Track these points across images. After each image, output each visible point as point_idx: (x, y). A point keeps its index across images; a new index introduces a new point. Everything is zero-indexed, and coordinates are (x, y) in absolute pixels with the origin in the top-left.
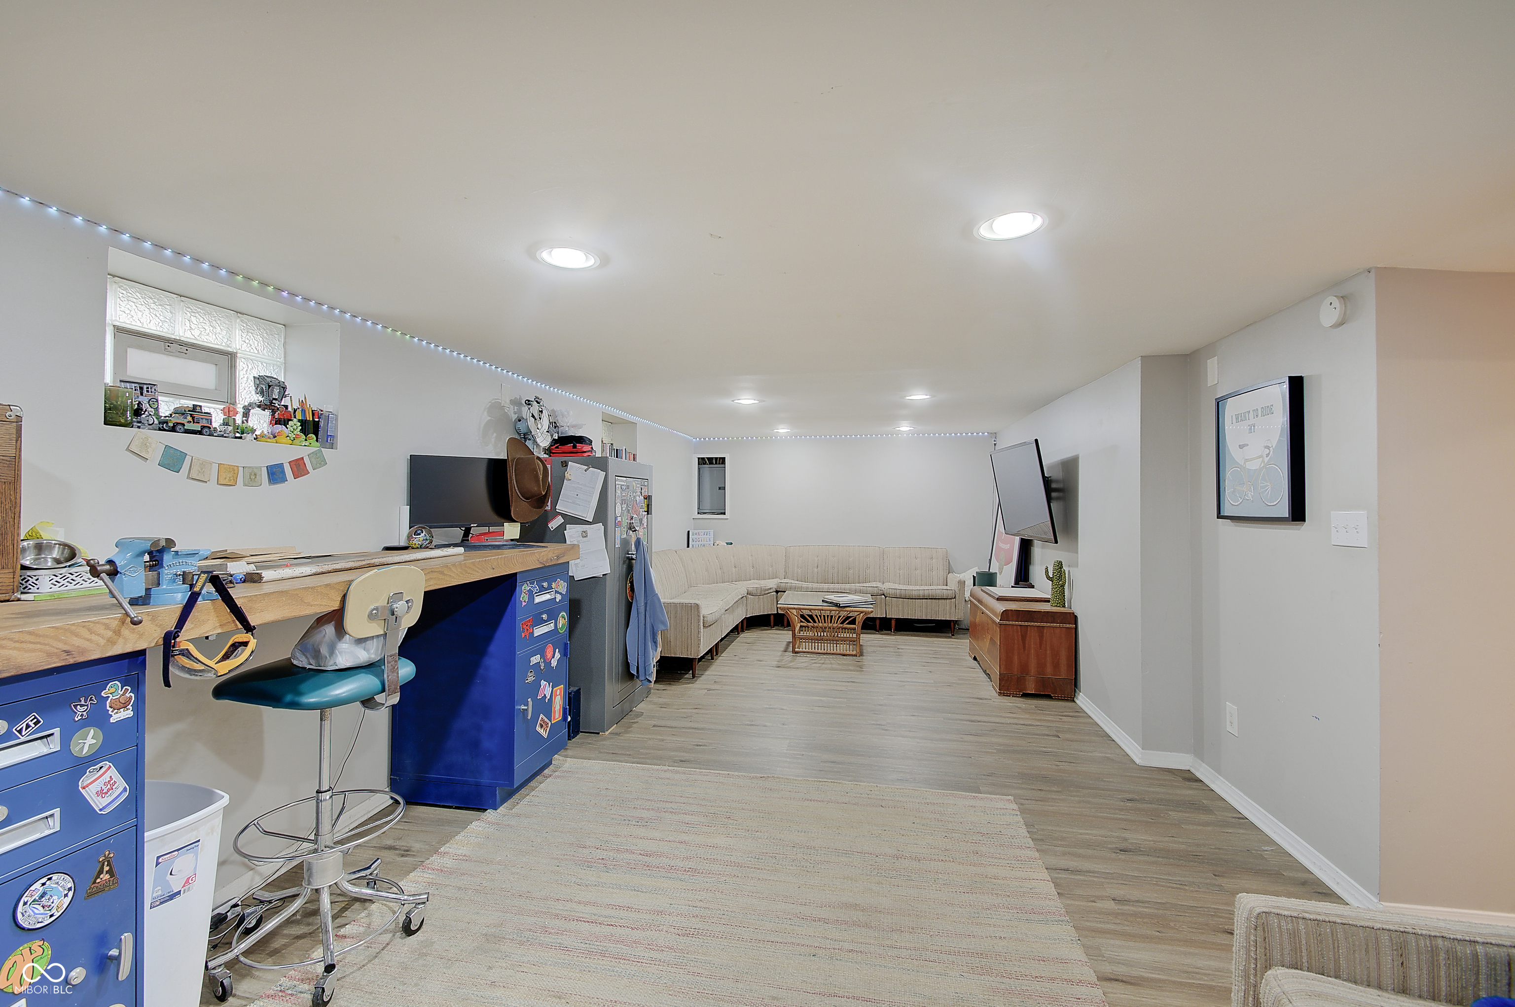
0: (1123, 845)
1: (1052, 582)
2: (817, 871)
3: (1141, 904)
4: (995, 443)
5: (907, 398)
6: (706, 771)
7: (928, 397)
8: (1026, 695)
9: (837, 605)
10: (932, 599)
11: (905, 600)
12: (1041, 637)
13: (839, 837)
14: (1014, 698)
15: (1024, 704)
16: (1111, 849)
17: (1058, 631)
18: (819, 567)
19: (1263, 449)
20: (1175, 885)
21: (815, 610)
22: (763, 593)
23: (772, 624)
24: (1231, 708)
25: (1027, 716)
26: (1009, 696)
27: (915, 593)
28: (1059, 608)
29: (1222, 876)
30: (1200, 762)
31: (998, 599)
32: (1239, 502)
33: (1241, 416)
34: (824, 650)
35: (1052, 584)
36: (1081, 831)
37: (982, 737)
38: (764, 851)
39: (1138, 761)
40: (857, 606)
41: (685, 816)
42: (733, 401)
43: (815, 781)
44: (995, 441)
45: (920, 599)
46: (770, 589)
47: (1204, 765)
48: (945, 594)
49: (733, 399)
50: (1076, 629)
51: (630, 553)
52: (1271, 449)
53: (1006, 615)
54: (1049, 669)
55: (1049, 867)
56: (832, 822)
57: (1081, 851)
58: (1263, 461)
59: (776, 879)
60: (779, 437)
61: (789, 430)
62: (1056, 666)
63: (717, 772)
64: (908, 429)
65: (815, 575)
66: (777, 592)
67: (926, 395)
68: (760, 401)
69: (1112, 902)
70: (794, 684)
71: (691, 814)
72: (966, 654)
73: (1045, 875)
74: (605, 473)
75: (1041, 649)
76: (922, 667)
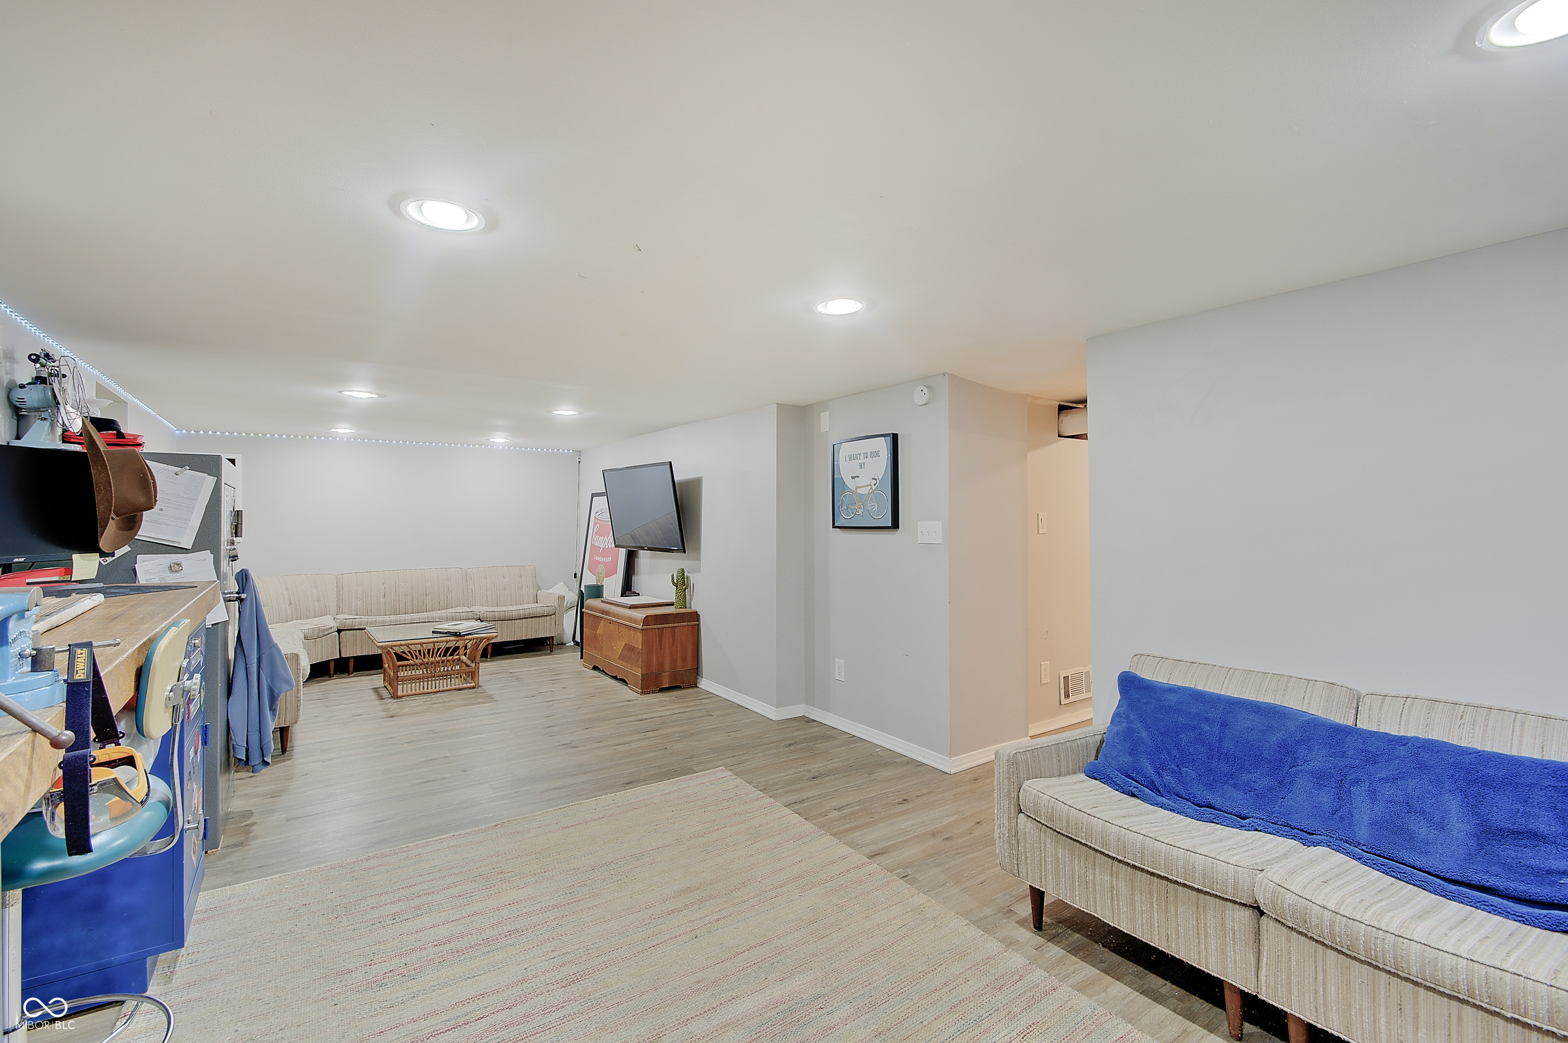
0: (811, 775)
1: (677, 587)
2: (633, 878)
3: (850, 806)
4: (580, 460)
5: (555, 412)
6: (422, 841)
7: (576, 413)
8: (662, 690)
9: (456, 634)
10: (532, 617)
11: (504, 622)
12: (673, 636)
13: (625, 845)
14: (654, 694)
15: (667, 697)
16: (807, 779)
17: (685, 629)
18: (386, 596)
19: (872, 480)
20: (856, 788)
21: (414, 644)
22: (321, 634)
23: (332, 672)
24: (839, 662)
25: (677, 706)
26: (649, 693)
27: (515, 614)
28: (681, 610)
29: (872, 774)
30: (812, 707)
31: (630, 608)
32: (851, 517)
33: (854, 456)
34: (436, 688)
35: (677, 590)
36: (782, 775)
37: (659, 731)
38: (569, 885)
39: (774, 718)
40: (478, 633)
41: (448, 890)
42: (340, 392)
43: (555, 810)
44: (579, 458)
45: (520, 619)
46: (331, 628)
47: (815, 708)
48: (545, 611)
49: (341, 390)
50: (698, 625)
51: (226, 592)
52: (878, 480)
53: (647, 620)
54: (679, 663)
55: (786, 805)
56: (606, 837)
57: (793, 787)
58: (871, 488)
59: (604, 901)
60: (338, 439)
61: (353, 431)
62: (684, 659)
63: (438, 838)
64: (504, 440)
65: (382, 607)
66: (339, 631)
67: (574, 411)
68: (380, 395)
69: (835, 811)
70: (434, 729)
71: (454, 886)
72: (581, 666)
73: (787, 811)
74: (216, 478)
75: (673, 647)
76: (551, 686)
